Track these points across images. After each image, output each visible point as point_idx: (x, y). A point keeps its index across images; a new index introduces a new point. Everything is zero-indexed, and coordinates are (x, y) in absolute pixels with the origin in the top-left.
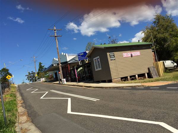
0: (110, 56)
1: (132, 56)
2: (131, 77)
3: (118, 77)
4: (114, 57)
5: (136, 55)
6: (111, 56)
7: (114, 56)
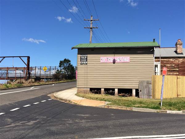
0: (81, 59)
1: (114, 62)
2: (106, 90)
3: (86, 87)
4: (87, 61)
5: (122, 61)
6: (83, 59)
7: (87, 59)
